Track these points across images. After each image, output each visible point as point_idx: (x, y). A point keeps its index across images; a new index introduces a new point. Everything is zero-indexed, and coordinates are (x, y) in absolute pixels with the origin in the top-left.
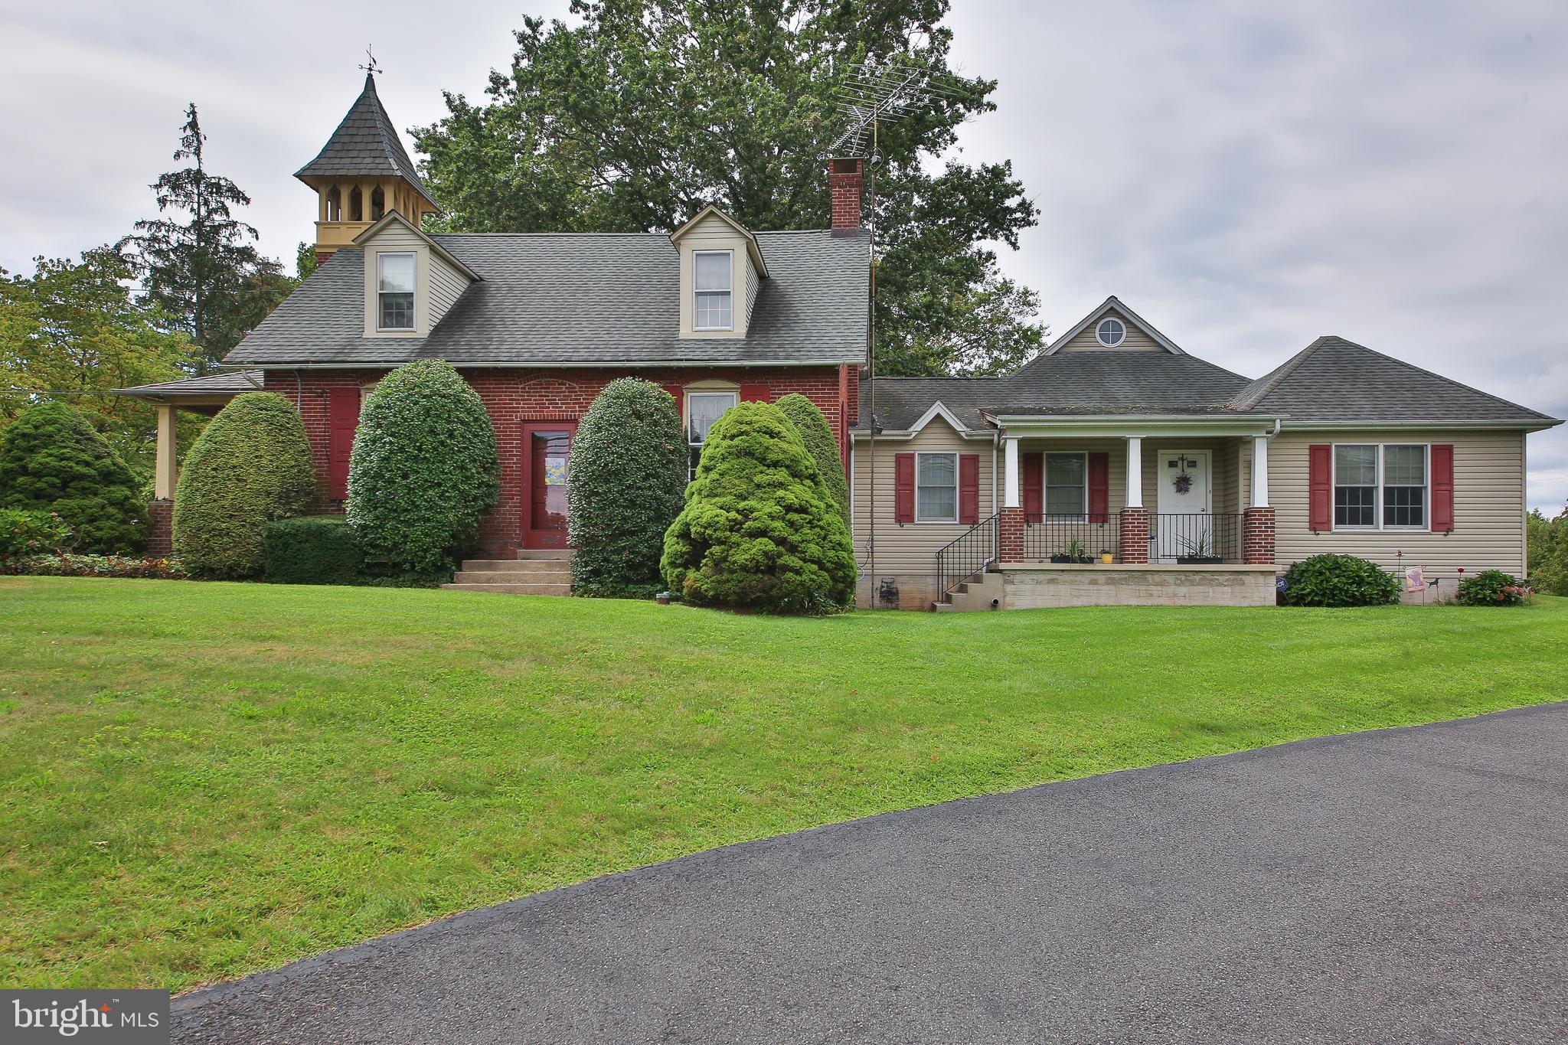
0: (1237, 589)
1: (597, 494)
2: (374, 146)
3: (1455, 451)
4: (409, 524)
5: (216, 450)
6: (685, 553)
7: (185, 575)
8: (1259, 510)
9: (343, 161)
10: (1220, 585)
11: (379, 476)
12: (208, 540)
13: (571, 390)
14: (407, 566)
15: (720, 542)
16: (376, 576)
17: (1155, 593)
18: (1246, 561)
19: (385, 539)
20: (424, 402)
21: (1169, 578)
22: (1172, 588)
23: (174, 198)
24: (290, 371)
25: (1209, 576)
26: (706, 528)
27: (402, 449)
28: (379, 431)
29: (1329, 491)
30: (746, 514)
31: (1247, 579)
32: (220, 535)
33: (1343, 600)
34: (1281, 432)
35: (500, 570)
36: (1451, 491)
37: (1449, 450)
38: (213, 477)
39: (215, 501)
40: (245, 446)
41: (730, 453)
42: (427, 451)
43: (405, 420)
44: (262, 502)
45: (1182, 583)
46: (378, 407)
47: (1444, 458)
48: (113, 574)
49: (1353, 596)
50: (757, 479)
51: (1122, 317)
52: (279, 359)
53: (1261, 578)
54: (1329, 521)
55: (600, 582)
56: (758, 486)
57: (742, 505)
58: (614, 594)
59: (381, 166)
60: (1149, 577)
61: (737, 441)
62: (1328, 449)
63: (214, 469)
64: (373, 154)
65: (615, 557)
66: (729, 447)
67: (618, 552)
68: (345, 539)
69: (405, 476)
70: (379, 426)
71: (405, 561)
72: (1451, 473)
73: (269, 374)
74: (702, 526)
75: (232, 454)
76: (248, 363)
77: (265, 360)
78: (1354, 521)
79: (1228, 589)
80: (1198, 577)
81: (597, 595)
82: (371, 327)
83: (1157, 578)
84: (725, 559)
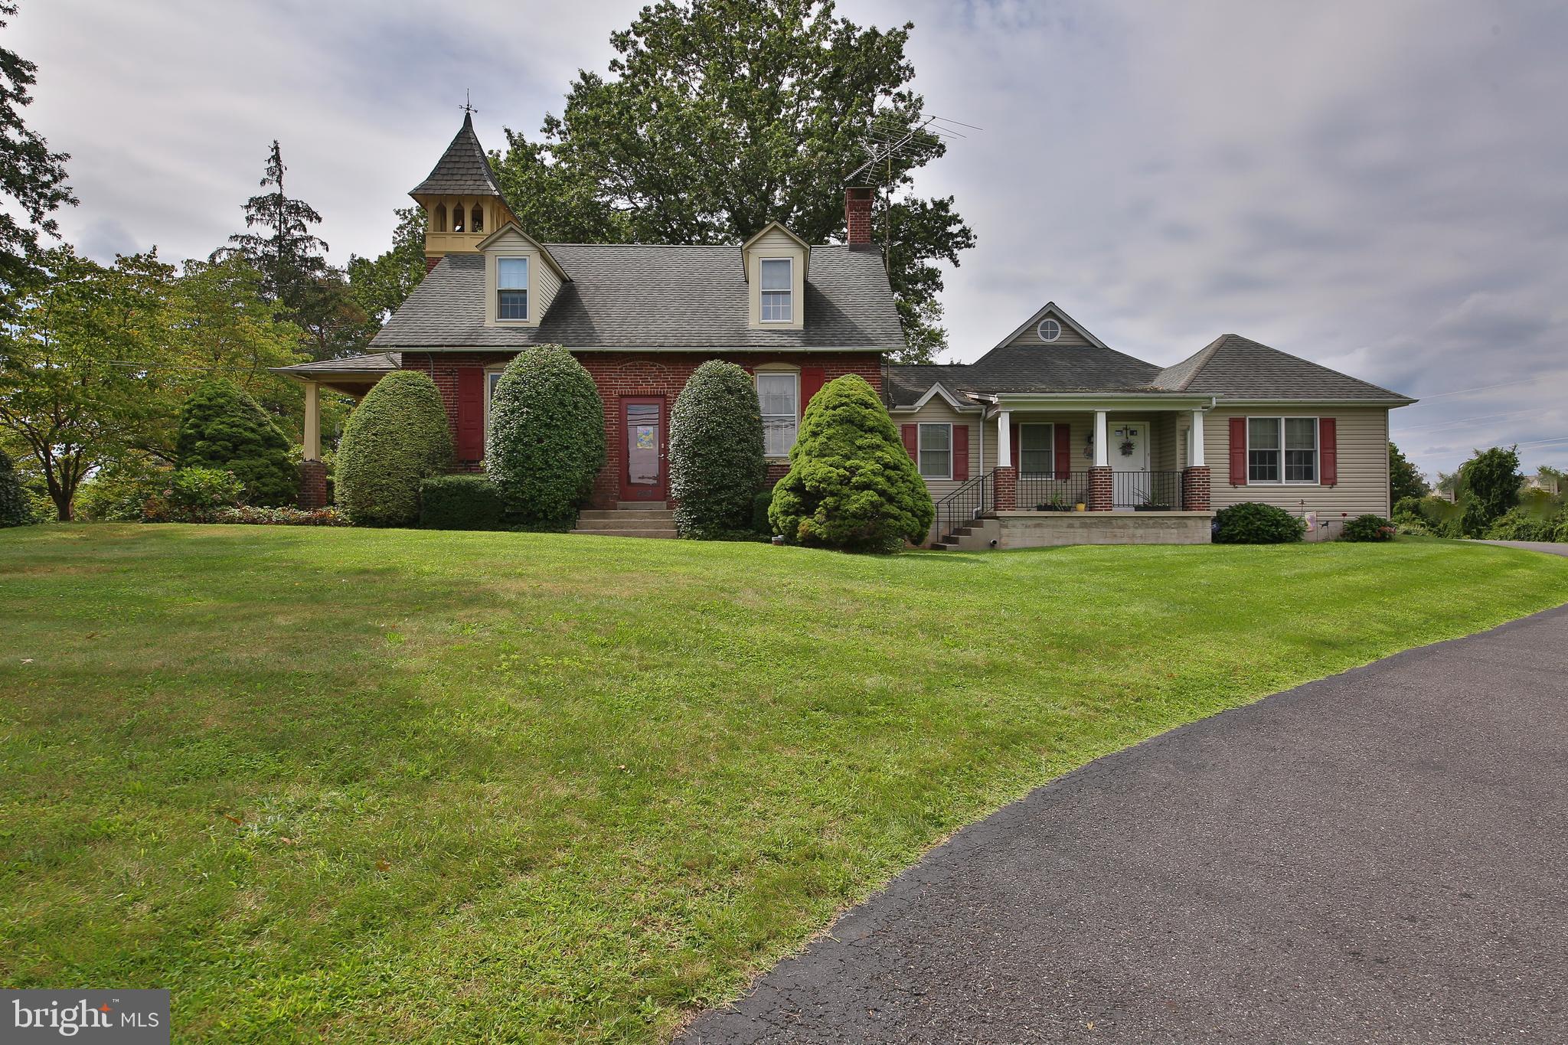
0: (1181, 530)
1: (700, 455)
2: (474, 171)
3: (1337, 423)
4: (542, 480)
5: (375, 418)
6: (797, 503)
7: (350, 524)
8: (1198, 469)
9: (449, 183)
10: (1168, 527)
11: (518, 440)
12: (370, 494)
13: (661, 370)
14: (541, 515)
15: (832, 494)
16: (514, 523)
17: (1119, 535)
18: (1185, 508)
19: (523, 493)
20: (553, 379)
21: (1129, 522)
22: (1131, 531)
23: (259, 217)
24: (424, 354)
25: (1160, 521)
26: (820, 482)
27: (537, 418)
28: (516, 403)
29: (1245, 453)
30: (853, 471)
31: (1190, 523)
32: (381, 490)
33: (1265, 539)
34: (1216, 408)
35: (612, 518)
36: (1335, 454)
37: (1333, 422)
38: (374, 441)
39: (375, 461)
40: (399, 415)
41: (834, 421)
42: (558, 420)
43: (539, 394)
44: (414, 462)
45: (1139, 526)
46: (514, 383)
47: (1329, 427)
48: (288, 522)
49: (1273, 535)
50: (859, 442)
51: (1058, 319)
52: (418, 344)
53: (1200, 523)
54: (1245, 477)
55: (703, 528)
56: (860, 448)
57: (848, 464)
58: (716, 538)
59: (481, 188)
60: (1114, 521)
61: (839, 411)
62: (1243, 421)
63: (373, 434)
64: (474, 177)
65: (716, 508)
66: (833, 416)
67: (719, 503)
68: (490, 492)
69: (540, 441)
70: (517, 399)
71: (540, 510)
72: (1334, 440)
73: (405, 356)
74: (816, 481)
75: (389, 422)
76: (393, 346)
77: (406, 344)
78: (1263, 477)
79: (1175, 531)
80: (1151, 522)
81: (702, 538)
82: (491, 320)
83: (1119, 522)
84: (837, 508)
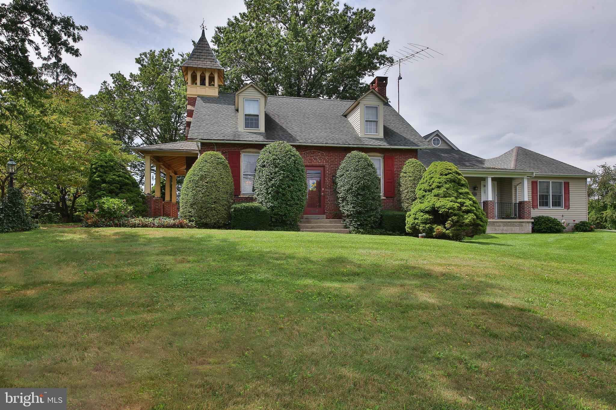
0: (521, 227)
1: (361, 195)
2: (210, 57)
3: (570, 184)
4: (290, 206)
5: (205, 174)
6: (431, 218)
7: (195, 227)
8: (526, 202)
9: (198, 62)
10: (516, 226)
11: (280, 186)
12: (205, 212)
13: (322, 154)
14: (288, 222)
15: (455, 215)
16: (275, 226)
17: (497, 229)
18: (520, 218)
19: (282, 212)
20: (293, 158)
21: (501, 224)
22: (502, 228)
24: (212, 143)
25: (513, 224)
26: (449, 209)
27: (288, 176)
28: (277, 169)
29: (537, 196)
30: (462, 204)
31: (524, 224)
32: (211, 210)
33: (554, 231)
34: (535, 177)
35: (312, 223)
36: (569, 196)
37: (568, 183)
38: (206, 186)
39: (208, 196)
40: (217, 173)
41: (447, 181)
42: (297, 177)
43: (288, 165)
44: (225, 196)
45: (505, 226)
46: (274, 159)
47: (567, 185)
48: (164, 226)
49: (557, 230)
50: (460, 191)
51: (440, 137)
52: (211, 138)
53: (527, 224)
54: (537, 205)
55: (363, 229)
56: (461, 194)
57: (459, 200)
58: (369, 233)
59: (214, 65)
60: (495, 224)
61: (448, 176)
62: (537, 182)
63: (206, 183)
64: (210, 60)
65: (369, 219)
66: (447, 178)
67: (369, 217)
68: (265, 212)
69: (289, 187)
70: (276, 167)
71: (288, 220)
72: (569, 192)
73: (202, 144)
74: (447, 209)
75: (212, 177)
76: (200, 139)
77: (206, 138)
78: (543, 205)
79: (518, 228)
80: (509, 224)
81: (362, 233)
82: (241, 127)
83: (497, 224)
84: (457, 222)
